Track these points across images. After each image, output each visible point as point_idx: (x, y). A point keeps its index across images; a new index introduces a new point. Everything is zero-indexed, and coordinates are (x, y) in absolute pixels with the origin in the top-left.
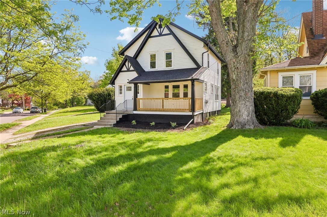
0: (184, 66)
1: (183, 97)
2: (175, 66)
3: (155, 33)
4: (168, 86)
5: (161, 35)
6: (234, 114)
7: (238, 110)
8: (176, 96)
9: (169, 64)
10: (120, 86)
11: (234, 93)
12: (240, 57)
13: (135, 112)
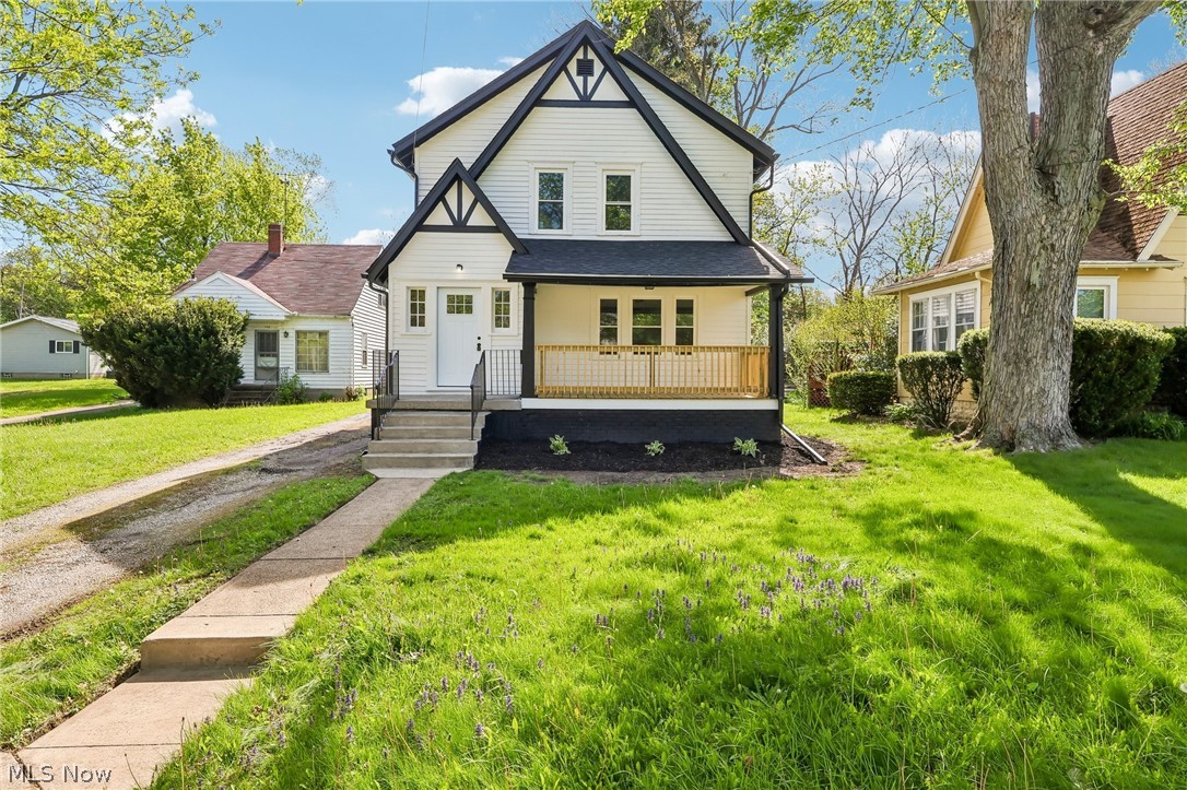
0: (677, 233)
1: (672, 342)
2: (645, 226)
3: (562, 89)
4: (616, 301)
5: (585, 101)
6: (1015, 403)
7: (1035, 391)
8: (647, 337)
9: (616, 218)
10: (413, 293)
11: (1023, 330)
12: (1065, 211)
13: (528, 404)
